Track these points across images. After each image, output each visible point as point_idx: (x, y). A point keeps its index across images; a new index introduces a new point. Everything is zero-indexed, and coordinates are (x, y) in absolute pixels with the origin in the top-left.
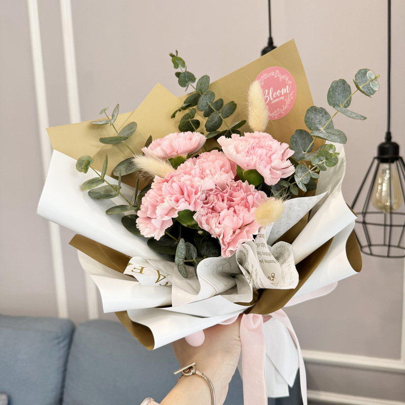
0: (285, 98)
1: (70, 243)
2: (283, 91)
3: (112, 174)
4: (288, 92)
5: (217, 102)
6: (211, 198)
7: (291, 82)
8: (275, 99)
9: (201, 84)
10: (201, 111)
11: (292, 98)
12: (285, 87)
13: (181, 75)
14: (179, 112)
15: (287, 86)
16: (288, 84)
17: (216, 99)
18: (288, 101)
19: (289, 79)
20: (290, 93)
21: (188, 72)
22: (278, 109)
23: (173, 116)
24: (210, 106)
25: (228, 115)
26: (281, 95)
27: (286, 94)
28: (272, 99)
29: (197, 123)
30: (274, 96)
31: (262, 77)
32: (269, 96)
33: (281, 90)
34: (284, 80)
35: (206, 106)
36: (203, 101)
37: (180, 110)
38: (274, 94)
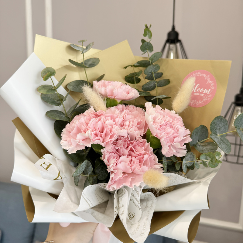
0: (204, 96)
1: (13, 121)
2: (206, 91)
3: (67, 86)
4: (208, 93)
5: (158, 73)
6: (120, 142)
7: (213, 88)
8: (197, 92)
9: (154, 56)
10: (146, 74)
11: (209, 99)
12: (208, 89)
13: (145, 43)
14: (130, 66)
15: (210, 90)
16: (211, 88)
17: (159, 71)
18: (205, 99)
19: (213, 86)
20: (209, 95)
21: (150, 44)
22: (195, 101)
23: (126, 68)
24: (152, 74)
25: (161, 86)
26: (202, 93)
27: (206, 94)
28: (195, 92)
29: (138, 81)
30: (198, 90)
31: (196, 73)
32: (194, 89)
33: (204, 89)
34: (209, 84)
35: (150, 73)
36: (150, 69)
37: (132, 66)
38: (198, 89)
